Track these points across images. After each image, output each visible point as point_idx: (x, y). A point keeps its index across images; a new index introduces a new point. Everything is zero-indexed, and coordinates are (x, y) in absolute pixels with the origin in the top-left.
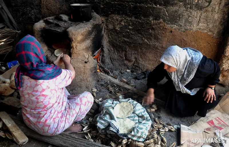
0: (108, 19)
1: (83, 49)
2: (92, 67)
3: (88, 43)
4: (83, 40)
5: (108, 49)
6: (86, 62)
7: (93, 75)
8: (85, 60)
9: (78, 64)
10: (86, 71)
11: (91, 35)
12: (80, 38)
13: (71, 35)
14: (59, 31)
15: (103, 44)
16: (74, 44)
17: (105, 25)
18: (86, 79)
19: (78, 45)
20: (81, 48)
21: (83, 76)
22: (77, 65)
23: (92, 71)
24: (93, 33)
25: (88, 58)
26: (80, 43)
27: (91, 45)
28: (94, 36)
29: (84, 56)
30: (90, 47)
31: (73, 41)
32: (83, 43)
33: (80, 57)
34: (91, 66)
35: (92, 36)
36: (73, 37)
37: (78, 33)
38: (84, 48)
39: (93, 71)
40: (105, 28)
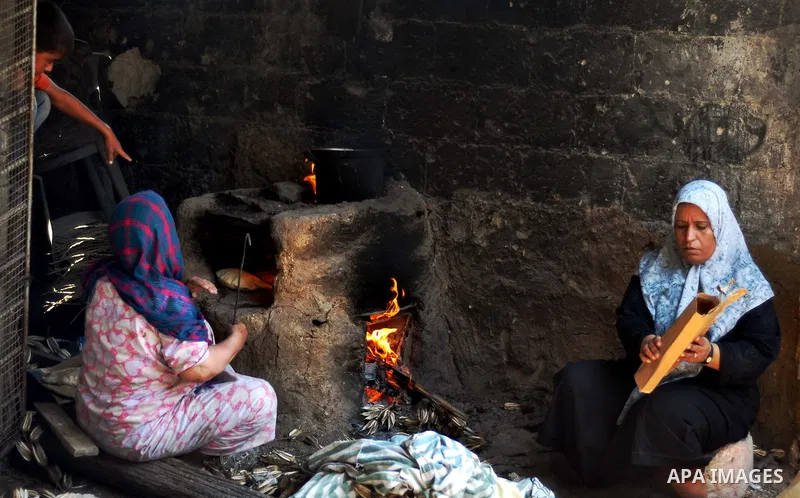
0: (449, 206)
1: (315, 281)
2: (339, 343)
3: (336, 262)
4: (315, 251)
5: (448, 322)
6: (317, 323)
7: (344, 377)
8: (317, 315)
9: (292, 327)
10: (315, 352)
11: (352, 240)
12: (302, 240)
13: (278, 231)
14: (250, 220)
15: (422, 294)
16: (285, 261)
17: (436, 229)
18: (316, 386)
19: (298, 262)
20: (307, 275)
21: (304, 371)
22: (286, 329)
23: (338, 360)
24: (363, 235)
25: (327, 314)
26: (303, 259)
27: (345, 273)
28: (362, 247)
29: (315, 303)
30: (341, 280)
31: (282, 248)
32: (314, 260)
33: (299, 304)
34: (335, 340)
35: (358, 245)
36: (285, 236)
37: (301, 226)
38: (319, 276)
39: (345, 363)
40: (436, 240)
